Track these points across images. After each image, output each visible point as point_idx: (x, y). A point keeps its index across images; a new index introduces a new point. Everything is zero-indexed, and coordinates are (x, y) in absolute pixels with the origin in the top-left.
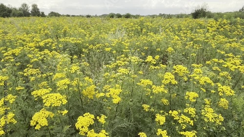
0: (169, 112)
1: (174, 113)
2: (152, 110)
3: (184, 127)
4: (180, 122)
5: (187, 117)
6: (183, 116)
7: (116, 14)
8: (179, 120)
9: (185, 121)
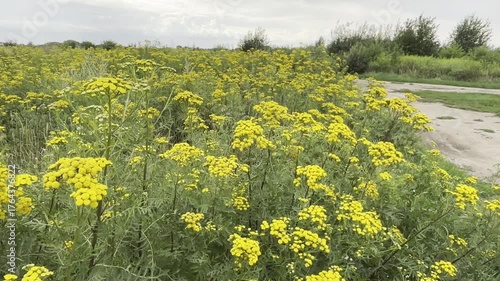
0: (263, 227)
1: (278, 226)
2: (210, 226)
3: (310, 262)
4: (295, 248)
5: (310, 232)
6: (301, 232)
7: (81, 42)
8: (291, 243)
9: (308, 243)
